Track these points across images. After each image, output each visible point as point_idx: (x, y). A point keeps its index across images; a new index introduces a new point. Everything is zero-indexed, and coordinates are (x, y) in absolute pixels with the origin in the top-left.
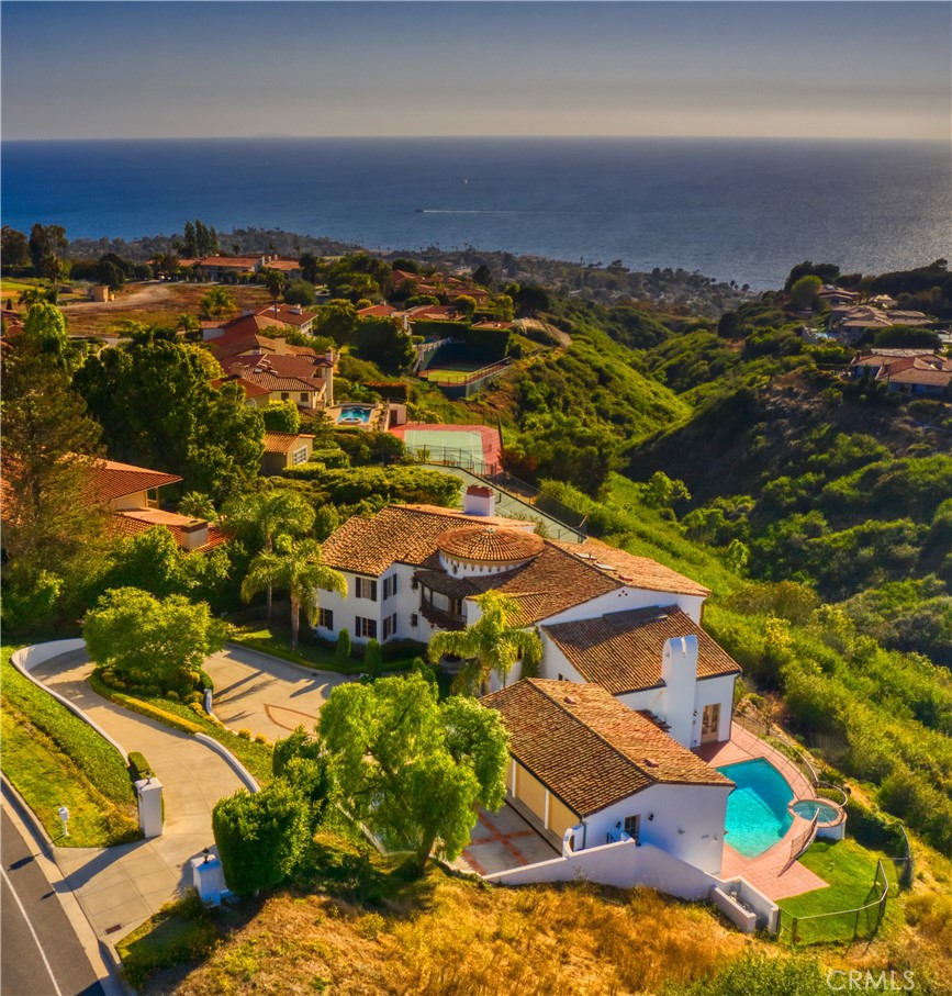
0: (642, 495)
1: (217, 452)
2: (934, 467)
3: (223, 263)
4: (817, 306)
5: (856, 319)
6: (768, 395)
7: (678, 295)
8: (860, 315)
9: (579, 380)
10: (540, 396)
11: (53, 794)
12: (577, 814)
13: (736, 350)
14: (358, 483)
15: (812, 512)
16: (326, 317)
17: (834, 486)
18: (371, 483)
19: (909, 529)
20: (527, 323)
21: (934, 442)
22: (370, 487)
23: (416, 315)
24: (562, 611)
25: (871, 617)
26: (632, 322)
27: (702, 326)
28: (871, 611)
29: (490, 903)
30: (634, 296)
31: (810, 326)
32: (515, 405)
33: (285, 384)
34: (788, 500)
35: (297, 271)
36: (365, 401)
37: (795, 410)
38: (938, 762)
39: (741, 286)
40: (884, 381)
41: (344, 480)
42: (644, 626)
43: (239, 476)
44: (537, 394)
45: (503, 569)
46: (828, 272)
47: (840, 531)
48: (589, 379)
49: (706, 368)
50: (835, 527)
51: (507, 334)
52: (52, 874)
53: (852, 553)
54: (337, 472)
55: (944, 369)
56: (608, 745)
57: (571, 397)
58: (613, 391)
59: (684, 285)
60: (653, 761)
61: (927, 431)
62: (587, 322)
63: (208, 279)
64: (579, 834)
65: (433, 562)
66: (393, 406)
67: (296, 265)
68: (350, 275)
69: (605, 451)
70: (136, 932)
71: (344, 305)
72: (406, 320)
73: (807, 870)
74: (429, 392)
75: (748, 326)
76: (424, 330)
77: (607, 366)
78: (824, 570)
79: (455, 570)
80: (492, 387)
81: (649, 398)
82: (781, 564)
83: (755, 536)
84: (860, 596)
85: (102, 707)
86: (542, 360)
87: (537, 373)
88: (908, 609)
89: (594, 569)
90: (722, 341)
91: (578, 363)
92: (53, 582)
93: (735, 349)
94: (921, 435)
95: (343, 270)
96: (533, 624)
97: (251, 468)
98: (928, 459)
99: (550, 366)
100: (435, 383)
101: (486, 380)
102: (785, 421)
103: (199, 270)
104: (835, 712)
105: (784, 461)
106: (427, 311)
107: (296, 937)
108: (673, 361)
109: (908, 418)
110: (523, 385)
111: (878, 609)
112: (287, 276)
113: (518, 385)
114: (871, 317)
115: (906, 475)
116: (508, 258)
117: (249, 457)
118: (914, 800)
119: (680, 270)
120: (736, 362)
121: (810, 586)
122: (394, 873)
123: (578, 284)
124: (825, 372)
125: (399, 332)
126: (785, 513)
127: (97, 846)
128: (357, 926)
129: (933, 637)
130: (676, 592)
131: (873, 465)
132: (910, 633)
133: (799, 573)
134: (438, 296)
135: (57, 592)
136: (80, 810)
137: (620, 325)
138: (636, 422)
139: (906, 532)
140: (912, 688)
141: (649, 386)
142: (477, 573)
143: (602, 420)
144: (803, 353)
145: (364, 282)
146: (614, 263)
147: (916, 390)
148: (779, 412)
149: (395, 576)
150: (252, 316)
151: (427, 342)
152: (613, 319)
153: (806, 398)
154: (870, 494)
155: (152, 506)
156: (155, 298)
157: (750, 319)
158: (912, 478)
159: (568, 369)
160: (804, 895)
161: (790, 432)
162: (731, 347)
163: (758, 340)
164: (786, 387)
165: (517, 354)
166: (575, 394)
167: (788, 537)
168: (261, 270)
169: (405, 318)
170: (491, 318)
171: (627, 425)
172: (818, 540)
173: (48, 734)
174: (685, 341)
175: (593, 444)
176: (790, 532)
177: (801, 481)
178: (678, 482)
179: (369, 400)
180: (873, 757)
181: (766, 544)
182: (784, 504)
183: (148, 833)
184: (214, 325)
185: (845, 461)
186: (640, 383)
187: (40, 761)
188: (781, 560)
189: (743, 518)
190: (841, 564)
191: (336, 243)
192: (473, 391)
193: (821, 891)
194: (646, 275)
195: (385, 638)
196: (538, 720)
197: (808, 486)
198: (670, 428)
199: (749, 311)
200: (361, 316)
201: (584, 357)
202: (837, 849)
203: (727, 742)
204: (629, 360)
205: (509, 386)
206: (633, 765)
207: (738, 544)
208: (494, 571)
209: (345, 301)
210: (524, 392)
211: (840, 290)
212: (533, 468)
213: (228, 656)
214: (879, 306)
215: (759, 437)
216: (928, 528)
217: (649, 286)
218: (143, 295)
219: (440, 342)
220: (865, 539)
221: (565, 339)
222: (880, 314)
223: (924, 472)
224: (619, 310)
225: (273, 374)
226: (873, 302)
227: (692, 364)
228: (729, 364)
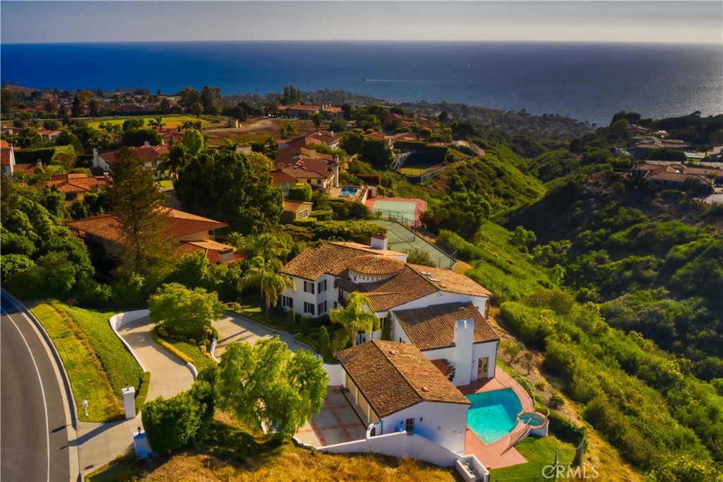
0: (511, 239)
1: (256, 211)
2: (670, 227)
3: (302, 108)
4: (625, 136)
5: (644, 143)
6: (585, 185)
7: (555, 128)
8: (646, 141)
9: (485, 175)
10: (462, 183)
11: (89, 393)
12: (378, 416)
13: (578, 160)
14: (331, 229)
15: (602, 250)
16: (347, 138)
17: (615, 236)
18: (338, 229)
19: (653, 261)
20: (461, 143)
21: (673, 213)
22: (336, 232)
23: (398, 138)
24: (404, 303)
25: (626, 309)
26: (525, 143)
27: (562, 146)
28: (626, 306)
29: (314, 462)
30: (531, 129)
31: (619, 147)
32: (448, 187)
33: (309, 175)
34: (589, 243)
35: (341, 113)
36: (355, 184)
37: (598, 194)
38: (626, 394)
39: (591, 125)
40: (649, 179)
41: (324, 227)
42: (450, 313)
43: (267, 224)
44: (460, 182)
45: (380, 279)
46: (634, 118)
47: (615, 261)
48: (491, 174)
49: (561, 169)
50: (613, 258)
51: (446, 149)
52: (72, 435)
53: (620, 274)
54: (322, 223)
55: (684, 172)
56: (404, 379)
57: (480, 184)
58: (504, 181)
59: (559, 123)
60: (426, 388)
61: (670, 207)
62: (500, 143)
63: (293, 117)
64: (378, 427)
65: (344, 274)
66: (369, 187)
67: (339, 110)
68: (367, 115)
69: (478, 214)
70: (99, 470)
71: (359, 132)
72: (390, 141)
73: (518, 453)
74: (400, 180)
75: (586, 146)
76: (400, 146)
77: (502, 167)
78: (604, 282)
79: (355, 279)
80: (436, 178)
81: (524, 185)
82: (582, 279)
83: (569, 262)
84: (622, 298)
85: (151, 347)
86: (465, 163)
87: (461, 171)
88: (647, 306)
89: (427, 281)
90: (571, 154)
91: (486, 166)
92: (140, 279)
93: (578, 158)
94: (667, 209)
95: (364, 113)
96: (387, 310)
97: (275, 219)
98: (668, 223)
99: (469, 166)
100: (405, 175)
101: (433, 174)
102: (593, 200)
103: (289, 112)
104: (569, 364)
105: (590, 222)
106: (405, 136)
107: (180, 477)
108: (543, 165)
109: (661, 200)
110: (453, 177)
111: (631, 305)
112: (335, 115)
113: (450, 177)
114: (653, 143)
115: (655, 231)
116: (463, 107)
117: (274, 214)
118: (603, 414)
119: (558, 115)
120: (577, 166)
121: (596, 291)
122: (265, 444)
123: (500, 122)
124: (617, 173)
125: (386, 147)
126: (586, 251)
127: (100, 422)
128: (219, 473)
129: (659, 321)
130: (471, 295)
131: (637, 225)
132: (646, 319)
133: (591, 284)
134: (412, 128)
135: (141, 284)
136: (99, 402)
137: (518, 145)
138: (516, 198)
139: (651, 263)
140: (625, 351)
141: (525, 178)
142: (366, 281)
143: (497, 197)
144: (606, 162)
145: (372, 120)
146: (522, 111)
147: (667, 184)
148: (590, 195)
149: (325, 281)
150: (304, 137)
151: (402, 152)
152: (515, 141)
153: (605, 187)
154: (634, 241)
155: (211, 239)
156: (264, 127)
157: (588, 142)
158: (658, 233)
159: (479, 168)
160: (512, 467)
161: (594, 206)
162: (576, 158)
163: (590, 154)
164: (595, 180)
165: (451, 160)
166: (482, 182)
167: (587, 263)
168: (321, 112)
169: (390, 139)
170: (438, 140)
171: (511, 200)
172: (603, 266)
173: (101, 361)
174: (552, 154)
175: (472, 211)
176: (589, 261)
177: (597, 233)
178: (530, 232)
179: (357, 184)
180: (586, 390)
181: (574, 267)
182: (586, 245)
183: (127, 417)
184: (284, 141)
185: (622, 222)
186: (520, 177)
187: (90, 375)
188: (582, 276)
189: (565, 253)
190: (614, 280)
191: (371, 98)
192: (425, 180)
193: (522, 465)
194: (539, 117)
195: (319, 314)
196: (372, 363)
197: (601, 236)
198: (532, 202)
199: (588, 138)
200: (366, 138)
201: (489, 162)
202: (540, 441)
203: (492, 378)
204: (517, 164)
205: (445, 177)
206: (414, 390)
207: (559, 267)
208: (375, 280)
209: (360, 130)
210: (454, 180)
211: (640, 127)
212: (437, 223)
213: (232, 321)
214: (659, 136)
215: (578, 208)
216: (663, 261)
217: (540, 124)
218: (258, 125)
219: (409, 153)
220: (628, 266)
221: (482, 152)
222: (658, 141)
223: (665, 229)
224: (518, 137)
225: (304, 169)
226: (656, 134)
227: (553, 167)
228: (573, 167)
